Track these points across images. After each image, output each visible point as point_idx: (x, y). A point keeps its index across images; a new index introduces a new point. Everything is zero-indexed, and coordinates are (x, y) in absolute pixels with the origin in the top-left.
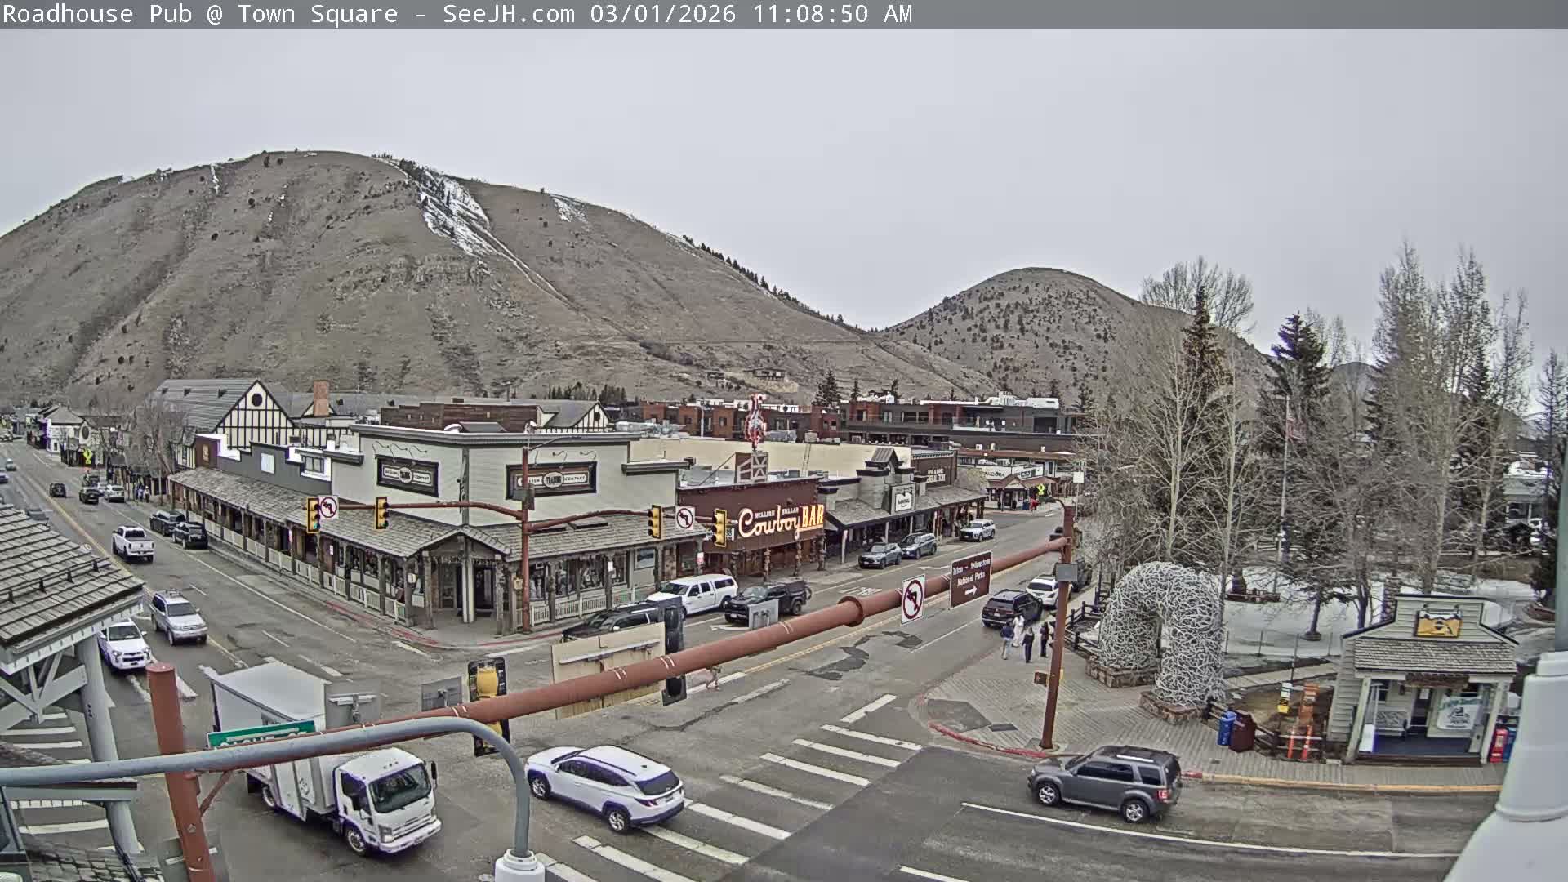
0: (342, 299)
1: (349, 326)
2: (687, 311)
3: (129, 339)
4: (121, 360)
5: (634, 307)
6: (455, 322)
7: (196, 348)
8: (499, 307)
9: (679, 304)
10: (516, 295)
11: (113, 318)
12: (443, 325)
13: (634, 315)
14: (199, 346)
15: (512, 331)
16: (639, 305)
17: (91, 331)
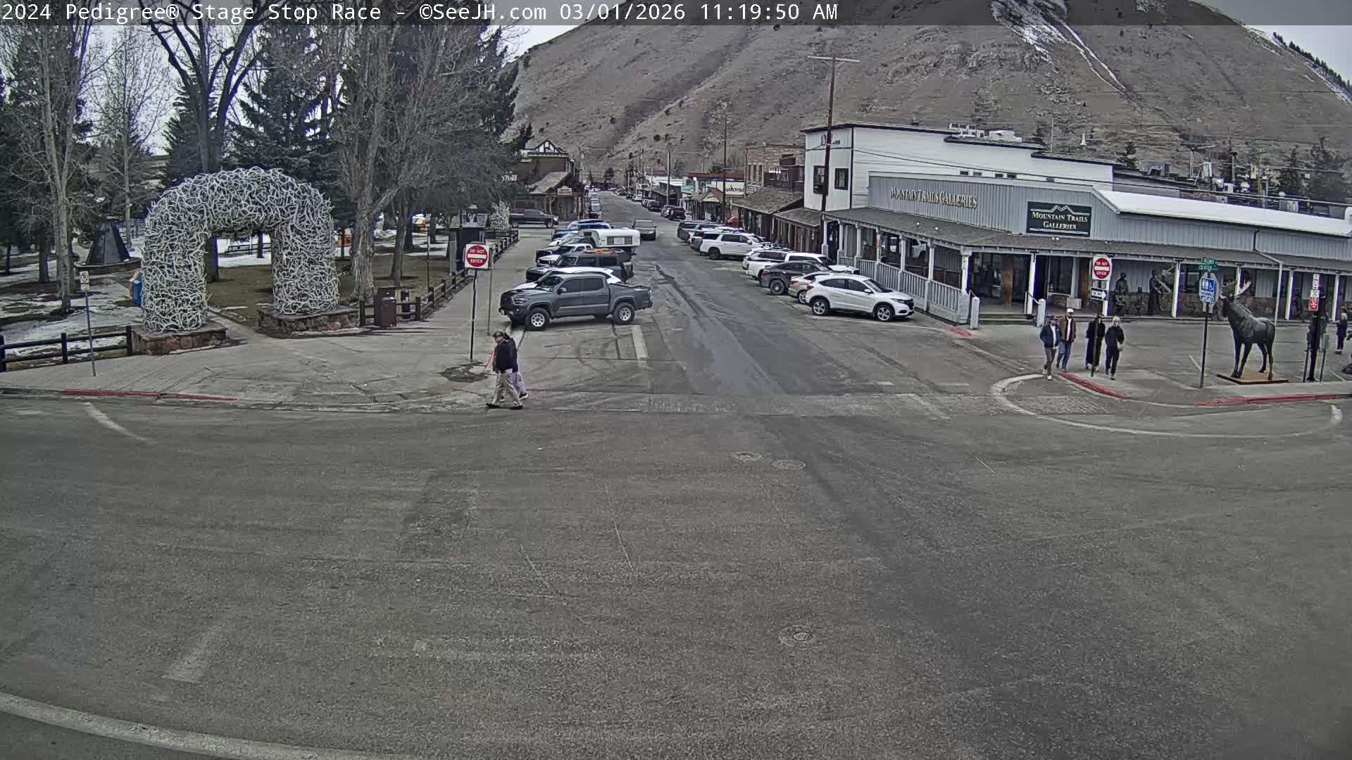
0: (892, 83)
1: (891, 108)
2: (1248, 107)
3: (670, 119)
4: (657, 138)
5: (1193, 99)
6: (999, 106)
7: (735, 127)
8: (1048, 92)
9: (1242, 99)
10: (1071, 82)
11: (662, 102)
12: (985, 108)
13: (1190, 107)
14: (739, 126)
15: (1054, 116)
16: (1200, 98)
17: (636, 113)
